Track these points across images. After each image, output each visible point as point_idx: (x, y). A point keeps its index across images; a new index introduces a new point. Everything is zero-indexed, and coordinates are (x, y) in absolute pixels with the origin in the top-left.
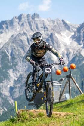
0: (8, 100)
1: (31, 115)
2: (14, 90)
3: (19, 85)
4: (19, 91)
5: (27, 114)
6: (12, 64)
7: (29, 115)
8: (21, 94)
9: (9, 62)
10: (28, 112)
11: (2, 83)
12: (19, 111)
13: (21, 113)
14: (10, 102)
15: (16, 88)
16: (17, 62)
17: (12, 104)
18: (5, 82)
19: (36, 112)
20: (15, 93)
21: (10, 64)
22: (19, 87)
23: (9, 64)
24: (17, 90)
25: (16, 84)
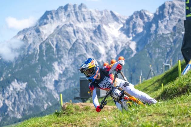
0: (53, 94)
1: (77, 108)
2: (59, 84)
3: (64, 79)
4: (64, 85)
5: (73, 107)
6: (57, 56)
7: (75, 108)
8: (66, 88)
9: (54, 54)
10: (73, 105)
11: (47, 76)
13: (66, 106)
14: (55, 96)
15: (61, 81)
16: (63, 54)
17: (57, 99)
18: (49, 75)
19: (82, 105)
20: (61, 87)
22: (64, 80)
23: (54, 57)
24: (62, 84)
25: (61, 78)
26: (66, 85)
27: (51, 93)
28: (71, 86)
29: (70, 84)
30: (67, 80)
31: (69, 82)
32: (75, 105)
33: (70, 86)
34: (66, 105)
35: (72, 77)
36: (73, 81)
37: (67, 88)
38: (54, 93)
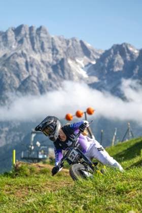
1: (32, 170)
3: (7, 129)
4: (6, 138)
5: (28, 168)
8: (8, 142)
10: (29, 165)
13: (20, 166)
15: (2, 132)
22: (6, 131)
24: (3, 135)
26: (8, 138)
28: (15, 140)
29: (14, 137)
30: (10, 131)
31: (13, 134)
32: (31, 166)
33: (13, 140)
34: (19, 164)
35: (17, 127)
36: (18, 133)
37: (10, 142)
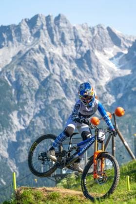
0: (8, 165)
2: (19, 148)
3: (29, 140)
5: (32, 194)
7: (35, 196)
9: (12, 99)
10: (33, 190)
12: (19, 189)
13: (22, 192)
14: (11, 169)
15: (23, 144)
16: (27, 99)
19: (46, 191)
20: (22, 154)
21: (14, 101)
22: (28, 143)
24: (24, 148)
25: (23, 139)
27: (6, 163)
32: (35, 191)
34: (21, 190)
38: (10, 164)
